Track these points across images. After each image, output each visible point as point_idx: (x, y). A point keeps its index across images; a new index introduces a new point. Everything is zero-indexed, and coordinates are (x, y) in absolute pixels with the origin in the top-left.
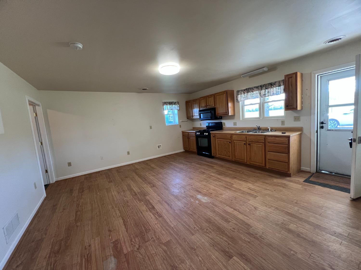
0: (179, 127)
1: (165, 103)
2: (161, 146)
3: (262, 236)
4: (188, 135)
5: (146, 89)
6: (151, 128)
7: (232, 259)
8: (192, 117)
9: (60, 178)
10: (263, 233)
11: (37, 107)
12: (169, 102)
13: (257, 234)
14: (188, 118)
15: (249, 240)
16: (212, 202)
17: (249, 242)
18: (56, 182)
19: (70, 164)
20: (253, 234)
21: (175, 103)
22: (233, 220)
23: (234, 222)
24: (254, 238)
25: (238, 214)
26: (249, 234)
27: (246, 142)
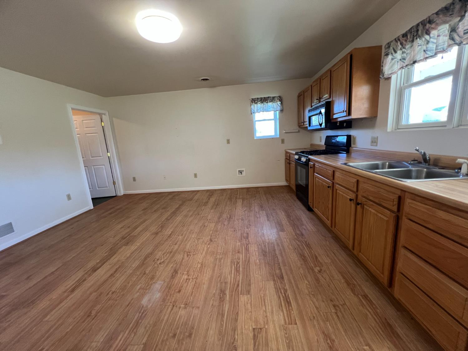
0: (281, 143)
1: (254, 101)
2: (243, 171)
4: (290, 158)
5: (207, 79)
6: (228, 142)
8: (303, 124)
9: (127, 192)
11: (103, 116)
12: (261, 98)
14: (299, 126)
16: (146, 315)
18: (124, 195)
19: (134, 179)
21: (273, 99)
27: (357, 196)
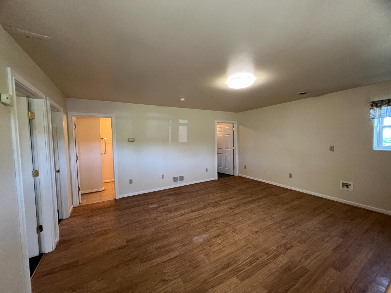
2: (350, 184)
3: (128, 266)
5: (304, 93)
6: (332, 150)
7: (126, 242)
9: (240, 175)
10: (130, 268)
11: (234, 124)
13: (132, 263)
15: (130, 255)
16: (190, 244)
17: (129, 255)
19: (245, 167)
20: (134, 260)
22: (157, 253)
23: (154, 253)
24: (130, 260)
25: (163, 260)
26: (136, 258)
